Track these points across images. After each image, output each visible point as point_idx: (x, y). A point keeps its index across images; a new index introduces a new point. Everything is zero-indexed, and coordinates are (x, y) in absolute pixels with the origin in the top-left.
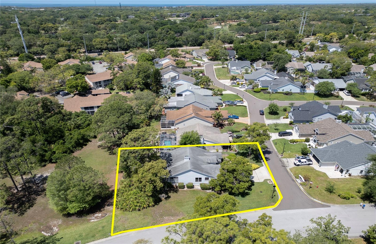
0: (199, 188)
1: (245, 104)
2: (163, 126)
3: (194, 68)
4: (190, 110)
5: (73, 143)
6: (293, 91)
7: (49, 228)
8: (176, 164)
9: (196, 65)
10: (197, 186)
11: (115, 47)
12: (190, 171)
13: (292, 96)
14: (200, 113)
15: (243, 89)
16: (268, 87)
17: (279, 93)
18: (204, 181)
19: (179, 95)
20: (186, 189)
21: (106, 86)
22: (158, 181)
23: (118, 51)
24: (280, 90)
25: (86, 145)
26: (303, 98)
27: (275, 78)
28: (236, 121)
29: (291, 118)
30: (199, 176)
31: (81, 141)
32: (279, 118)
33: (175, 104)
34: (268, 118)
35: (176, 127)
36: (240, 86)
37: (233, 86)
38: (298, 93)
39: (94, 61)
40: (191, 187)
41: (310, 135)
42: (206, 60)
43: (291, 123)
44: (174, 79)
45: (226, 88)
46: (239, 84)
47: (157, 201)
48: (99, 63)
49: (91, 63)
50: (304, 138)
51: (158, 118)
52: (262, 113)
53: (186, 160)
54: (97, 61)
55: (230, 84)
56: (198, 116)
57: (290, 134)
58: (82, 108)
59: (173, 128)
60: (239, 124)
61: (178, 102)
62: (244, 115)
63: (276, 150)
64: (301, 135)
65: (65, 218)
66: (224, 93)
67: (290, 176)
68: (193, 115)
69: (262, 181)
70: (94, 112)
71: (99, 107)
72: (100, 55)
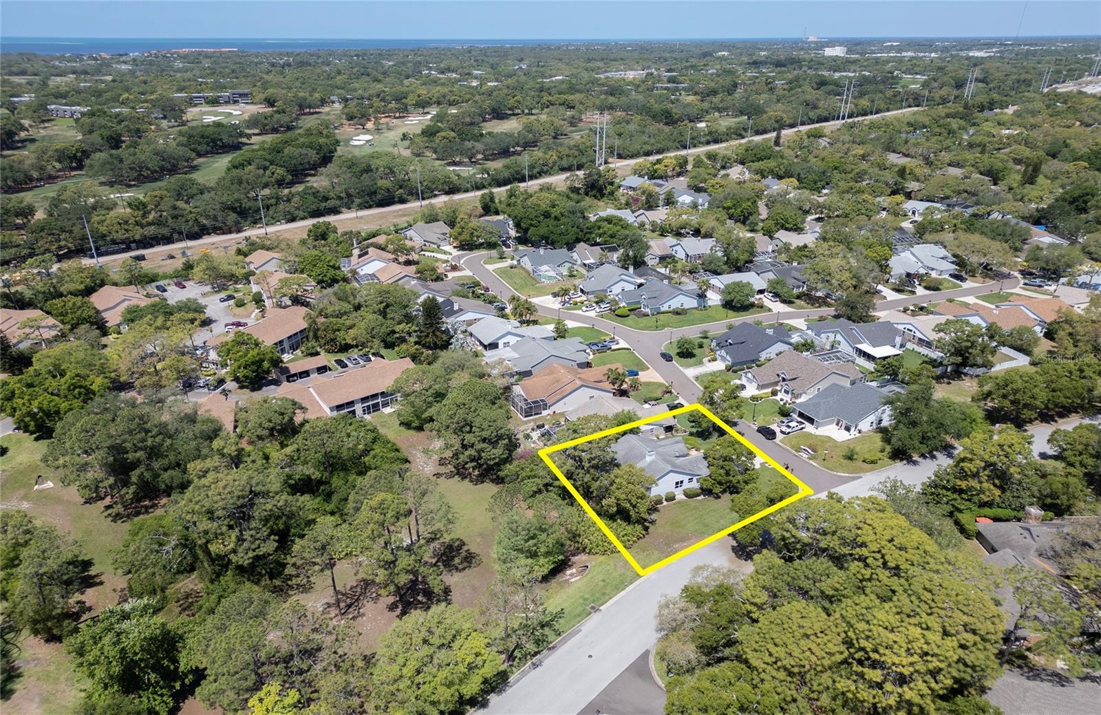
0: (684, 497)
1: (623, 344)
3: (450, 276)
6: (686, 307)
10: (680, 496)
13: (689, 317)
15: (593, 314)
16: (638, 302)
17: (665, 312)
18: (686, 485)
20: (665, 503)
24: (665, 308)
27: (639, 281)
28: (639, 379)
29: (723, 359)
30: (681, 478)
32: (701, 363)
34: (684, 366)
35: (550, 411)
36: (584, 308)
37: (569, 309)
38: (696, 309)
40: (671, 498)
41: (776, 383)
42: (450, 249)
43: (728, 369)
45: (561, 315)
46: (577, 304)
50: (769, 390)
52: (667, 358)
53: (651, 458)
55: (560, 306)
57: (742, 387)
58: (331, 409)
59: (546, 413)
60: (649, 384)
61: (511, 361)
62: (641, 365)
64: (760, 387)
66: (568, 326)
67: (789, 451)
68: (577, 382)
69: (759, 466)
70: (353, 412)
71: (364, 400)
72: (142, 258)
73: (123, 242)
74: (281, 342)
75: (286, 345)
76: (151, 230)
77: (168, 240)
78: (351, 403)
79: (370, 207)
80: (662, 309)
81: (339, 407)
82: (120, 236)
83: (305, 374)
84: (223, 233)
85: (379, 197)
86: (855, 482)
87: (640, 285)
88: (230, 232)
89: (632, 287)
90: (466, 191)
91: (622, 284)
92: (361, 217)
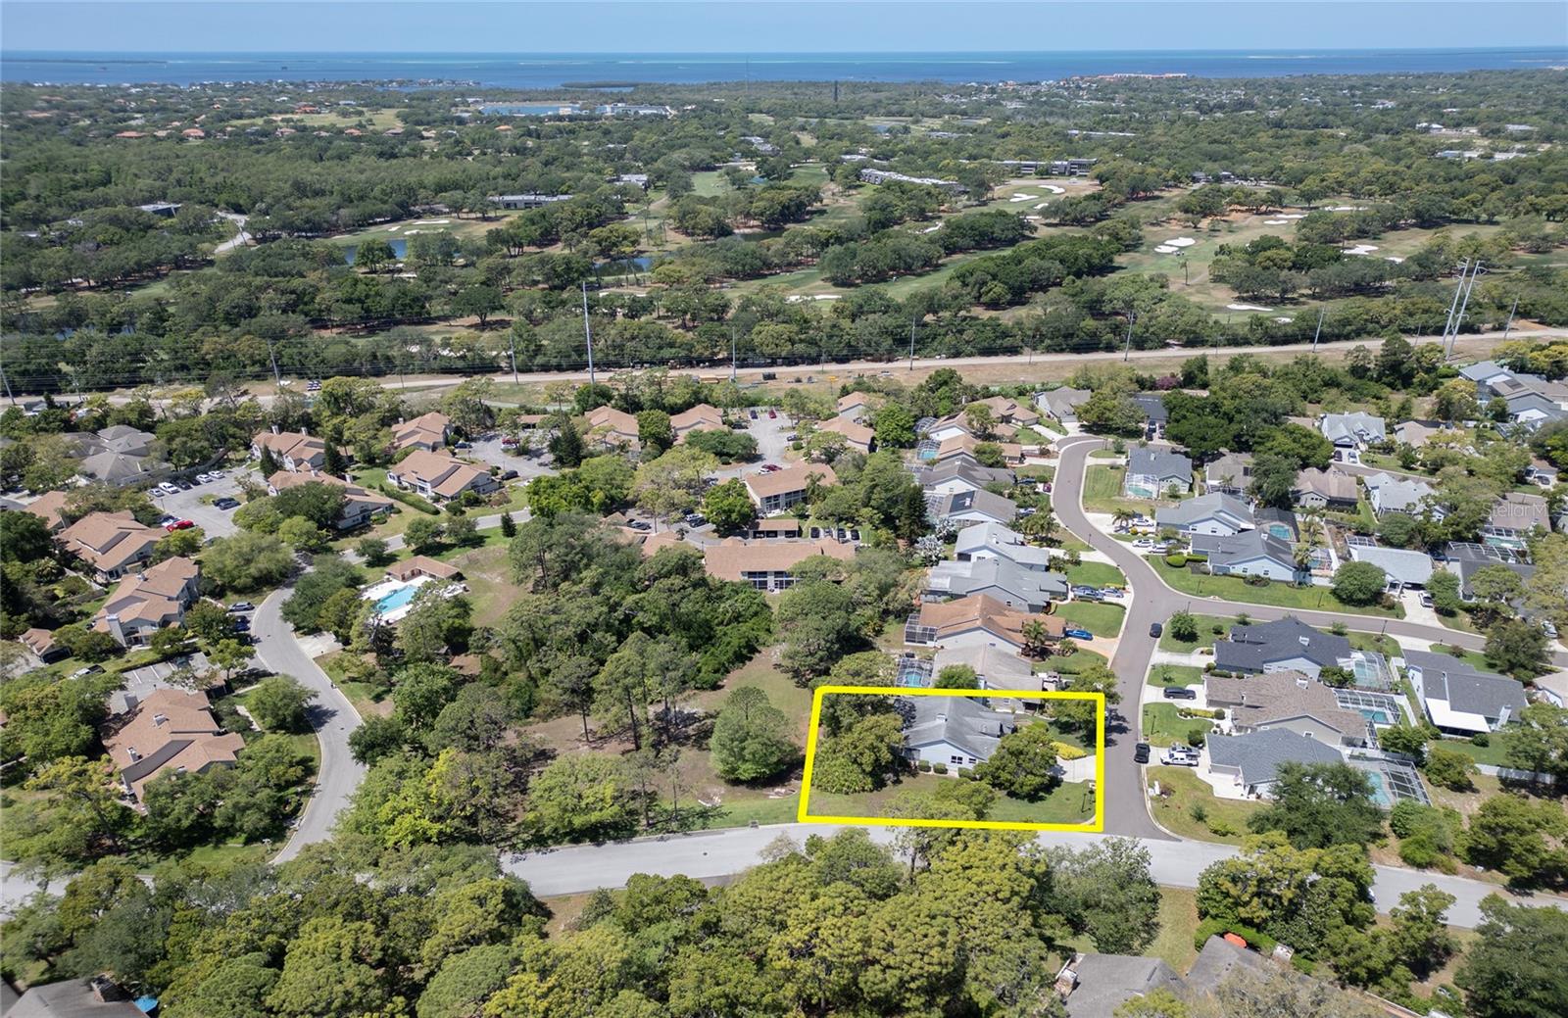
0: (957, 775)
1: (1127, 600)
2: (911, 637)
3: (1028, 461)
4: (974, 609)
5: (730, 654)
6: (1272, 576)
7: (709, 798)
8: (921, 726)
9: (1035, 448)
10: (953, 772)
11: (813, 351)
12: (942, 741)
13: (1265, 591)
14: (996, 618)
15: (1140, 552)
16: (1206, 553)
17: (1233, 576)
18: (967, 765)
19: (964, 557)
20: (932, 772)
21: (789, 505)
22: (884, 749)
23: (818, 363)
24: (1237, 570)
25: (750, 659)
26: (1294, 598)
27: (1244, 525)
28: (1080, 643)
30: (958, 753)
31: (745, 652)
32: (1189, 651)
33: (944, 584)
34: (1164, 648)
35: (938, 644)
36: (1136, 542)
37: (1118, 538)
38: (1287, 583)
39: (757, 409)
40: (942, 771)
41: (1227, 705)
42: (1073, 427)
43: (1209, 669)
44: (958, 503)
45: (1095, 540)
46: (1136, 533)
47: (879, 784)
48: (767, 415)
49: (746, 414)
50: (1213, 709)
51: (904, 613)
52: (1156, 632)
53: (940, 721)
54: (764, 408)
55: (1111, 530)
56: (989, 626)
57: (1191, 695)
58: (743, 573)
59: (930, 644)
60: (1086, 653)
61: (955, 578)
62: (1110, 631)
63: (1140, 727)
64: (1211, 703)
65: (730, 787)
66: (1084, 556)
67: (1140, 782)
68: (978, 623)
69: (1079, 780)
70: (765, 583)
71: (778, 574)
72: (770, 377)
73: (770, 356)
74: (776, 497)
75: (782, 501)
76: (800, 348)
77: (815, 361)
78: (764, 574)
79: (1062, 351)
80: (1232, 571)
81: (751, 574)
82: (767, 350)
83: (774, 534)
84: (873, 361)
85: (1075, 340)
86: (1163, 842)
87: (1243, 530)
88: (881, 361)
89: (1228, 532)
90: (1214, 345)
91: (1214, 524)
92: (1036, 364)
